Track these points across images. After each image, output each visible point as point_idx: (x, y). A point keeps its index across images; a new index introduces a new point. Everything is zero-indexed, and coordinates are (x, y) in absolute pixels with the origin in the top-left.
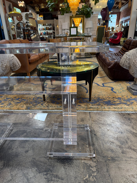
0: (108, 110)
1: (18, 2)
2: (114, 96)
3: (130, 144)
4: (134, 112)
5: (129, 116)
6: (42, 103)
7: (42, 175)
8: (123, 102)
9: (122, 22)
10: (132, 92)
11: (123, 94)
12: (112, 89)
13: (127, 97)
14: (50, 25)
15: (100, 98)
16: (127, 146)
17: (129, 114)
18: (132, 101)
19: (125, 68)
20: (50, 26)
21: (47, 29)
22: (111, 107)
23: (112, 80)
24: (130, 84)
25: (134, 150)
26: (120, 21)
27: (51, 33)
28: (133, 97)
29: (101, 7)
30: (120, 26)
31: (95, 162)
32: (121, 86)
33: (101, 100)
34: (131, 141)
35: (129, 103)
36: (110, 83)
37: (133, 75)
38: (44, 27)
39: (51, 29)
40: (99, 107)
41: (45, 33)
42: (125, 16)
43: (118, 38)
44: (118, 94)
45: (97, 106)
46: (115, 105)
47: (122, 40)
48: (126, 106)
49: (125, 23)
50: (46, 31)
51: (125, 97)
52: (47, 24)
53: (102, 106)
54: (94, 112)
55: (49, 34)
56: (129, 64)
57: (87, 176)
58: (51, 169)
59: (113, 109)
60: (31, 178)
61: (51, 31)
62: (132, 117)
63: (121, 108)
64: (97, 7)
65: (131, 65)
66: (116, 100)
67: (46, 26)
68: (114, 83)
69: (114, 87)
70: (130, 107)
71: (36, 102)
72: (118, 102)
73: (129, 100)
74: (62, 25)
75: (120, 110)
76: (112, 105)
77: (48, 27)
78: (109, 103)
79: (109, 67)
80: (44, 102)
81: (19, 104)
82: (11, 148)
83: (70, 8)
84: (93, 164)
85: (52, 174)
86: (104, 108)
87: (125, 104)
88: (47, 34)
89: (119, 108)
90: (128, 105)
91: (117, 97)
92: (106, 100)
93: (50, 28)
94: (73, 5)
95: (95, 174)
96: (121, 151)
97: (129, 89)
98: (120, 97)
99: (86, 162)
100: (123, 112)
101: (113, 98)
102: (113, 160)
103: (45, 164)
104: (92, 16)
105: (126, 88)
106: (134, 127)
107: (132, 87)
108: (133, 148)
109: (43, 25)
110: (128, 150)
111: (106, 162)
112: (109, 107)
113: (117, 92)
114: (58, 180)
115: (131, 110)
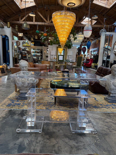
0: (96, 111)
1: (19, 33)
2: (98, 103)
3: (113, 128)
4: (112, 112)
5: (109, 114)
6: (54, 105)
7: (73, 141)
8: (104, 106)
9: (92, 51)
10: (108, 101)
11: (103, 102)
12: (95, 99)
13: (105, 104)
14: (39, 49)
15: (90, 104)
16: (112, 129)
17: (109, 113)
18: (109, 106)
19: (103, 86)
20: (39, 51)
21: (36, 52)
22: (97, 109)
23: (93, 93)
24: (105, 96)
25: (115, 130)
26: (90, 50)
27: (39, 55)
28: (109, 104)
29: (78, 42)
30: (90, 54)
31: (97, 135)
32: (100, 97)
33: (91, 105)
34: (113, 126)
35: (107, 107)
36: (93, 95)
37: (108, 90)
38: (34, 51)
39: (39, 53)
40: (91, 109)
41: (35, 55)
42: (94, 48)
43: (90, 63)
44: (100, 102)
45: (89, 109)
46: (99, 108)
47: (93, 64)
48: (106, 109)
49: (93, 52)
50: (35, 54)
51: (104, 104)
52: (36, 49)
53: (92, 108)
54: (89, 112)
55: (37, 56)
56: (105, 84)
57: (96, 141)
58: (76, 138)
59: (99, 111)
60: (67, 142)
61: (39, 54)
62: (111, 115)
63: (104, 110)
64: (75, 42)
65: (107, 84)
66: (99, 105)
67: (35, 50)
68: (95, 95)
69: (96, 97)
70: (109, 109)
71: (50, 105)
72: (101, 107)
73: (107, 105)
74: (51, 52)
75: (103, 111)
76: (98, 108)
77: (37, 51)
78: (96, 107)
79: (92, 85)
80: (55, 105)
81: (40, 106)
82: (49, 129)
83: (60, 43)
84: (97, 136)
85: (78, 141)
86: (94, 110)
87: (105, 108)
88: (36, 56)
89: (102, 110)
90: (107, 108)
91: (100, 104)
92: (93, 105)
93: (38, 51)
94: (62, 41)
95: (99, 140)
96: (109, 131)
97: (105, 99)
98: (101, 103)
99: (93, 135)
100: (105, 112)
101: (97, 104)
102: (106, 134)
103: (72, 136)
104: (72, 47)
105: (104, 99)
106: (113, 120)
107: (108, 98)
108: (115, 129)
109: (33, 49)
110: (113, 130)
111: (103, 135)
112: (96, 109)
113: (99, 100)
114: (81, 143)
115: (109, 111)
